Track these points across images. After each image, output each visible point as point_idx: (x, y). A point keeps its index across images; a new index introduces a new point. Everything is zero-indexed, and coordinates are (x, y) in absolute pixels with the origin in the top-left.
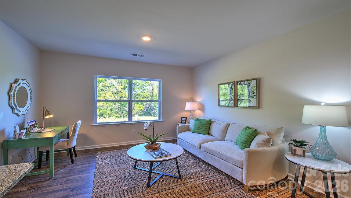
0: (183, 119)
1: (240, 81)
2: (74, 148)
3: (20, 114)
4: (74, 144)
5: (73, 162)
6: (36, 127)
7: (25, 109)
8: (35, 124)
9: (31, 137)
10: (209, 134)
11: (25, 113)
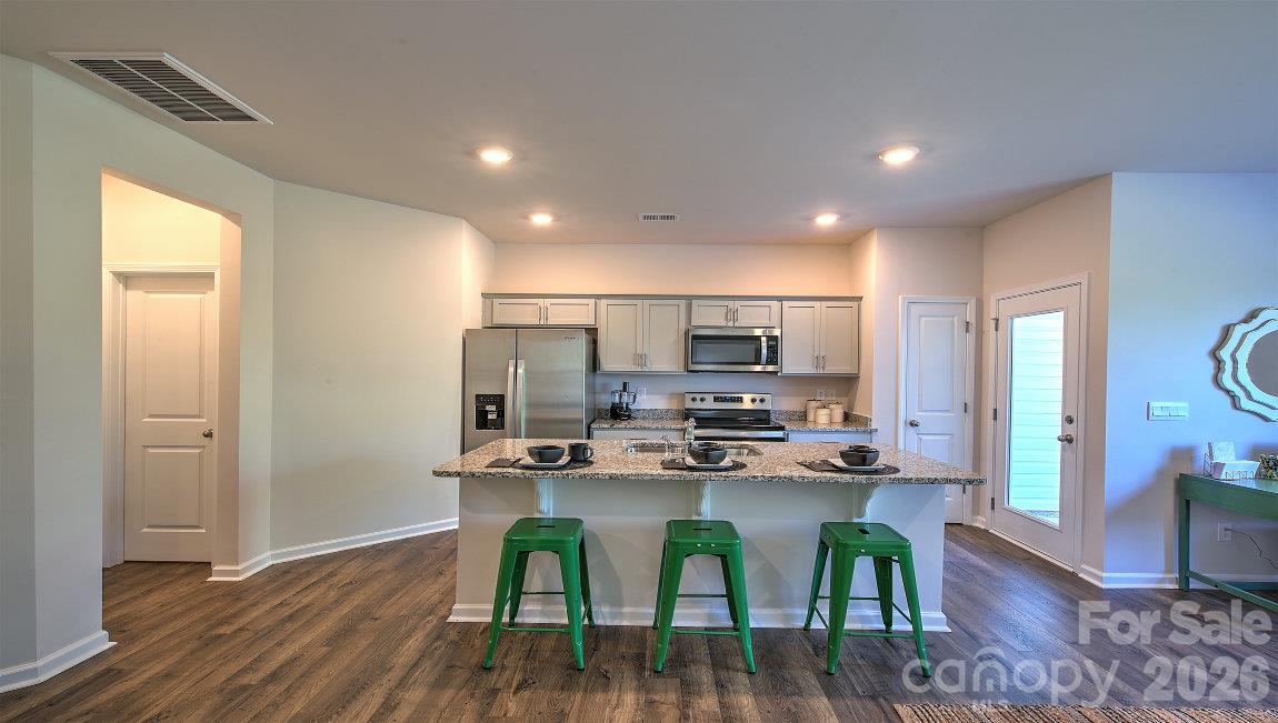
3: (1271, 415)
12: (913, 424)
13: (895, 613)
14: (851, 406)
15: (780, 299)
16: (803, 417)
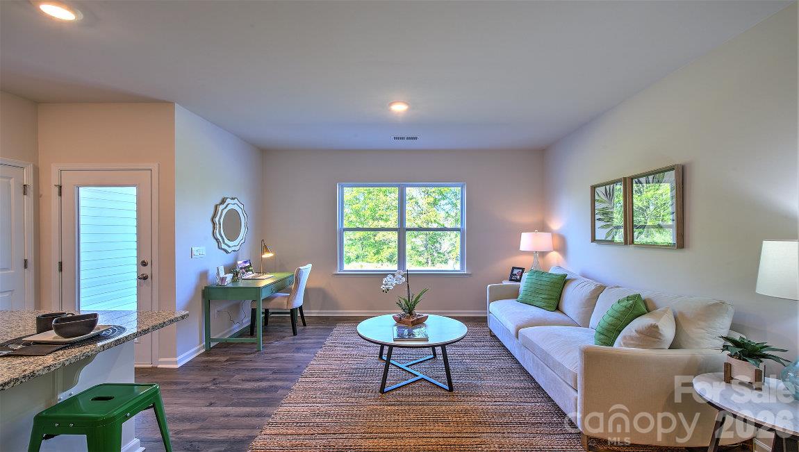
0: (515, 272)
1: (638, 177)
2: (301, 308)
3: (229, 250)
4: (299, 301)
5: (295, 334)
6: (250, 271)
7: (236, 242)
8: (248, 267)
9: (241, 284)
10: (558, 308)
11: (237, 248)
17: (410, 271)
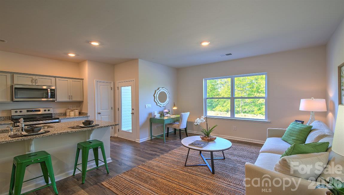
2: (186, 129)
3: (161, 106)
4: (184, 126)
6: (168, 113)
7: (164, 103)
11: (164, 106)
12: (99, 113)
13: (99, 161)
14: (81, 110)
15: (55, 77)
16: (65, 114)
17: (208, 116)
